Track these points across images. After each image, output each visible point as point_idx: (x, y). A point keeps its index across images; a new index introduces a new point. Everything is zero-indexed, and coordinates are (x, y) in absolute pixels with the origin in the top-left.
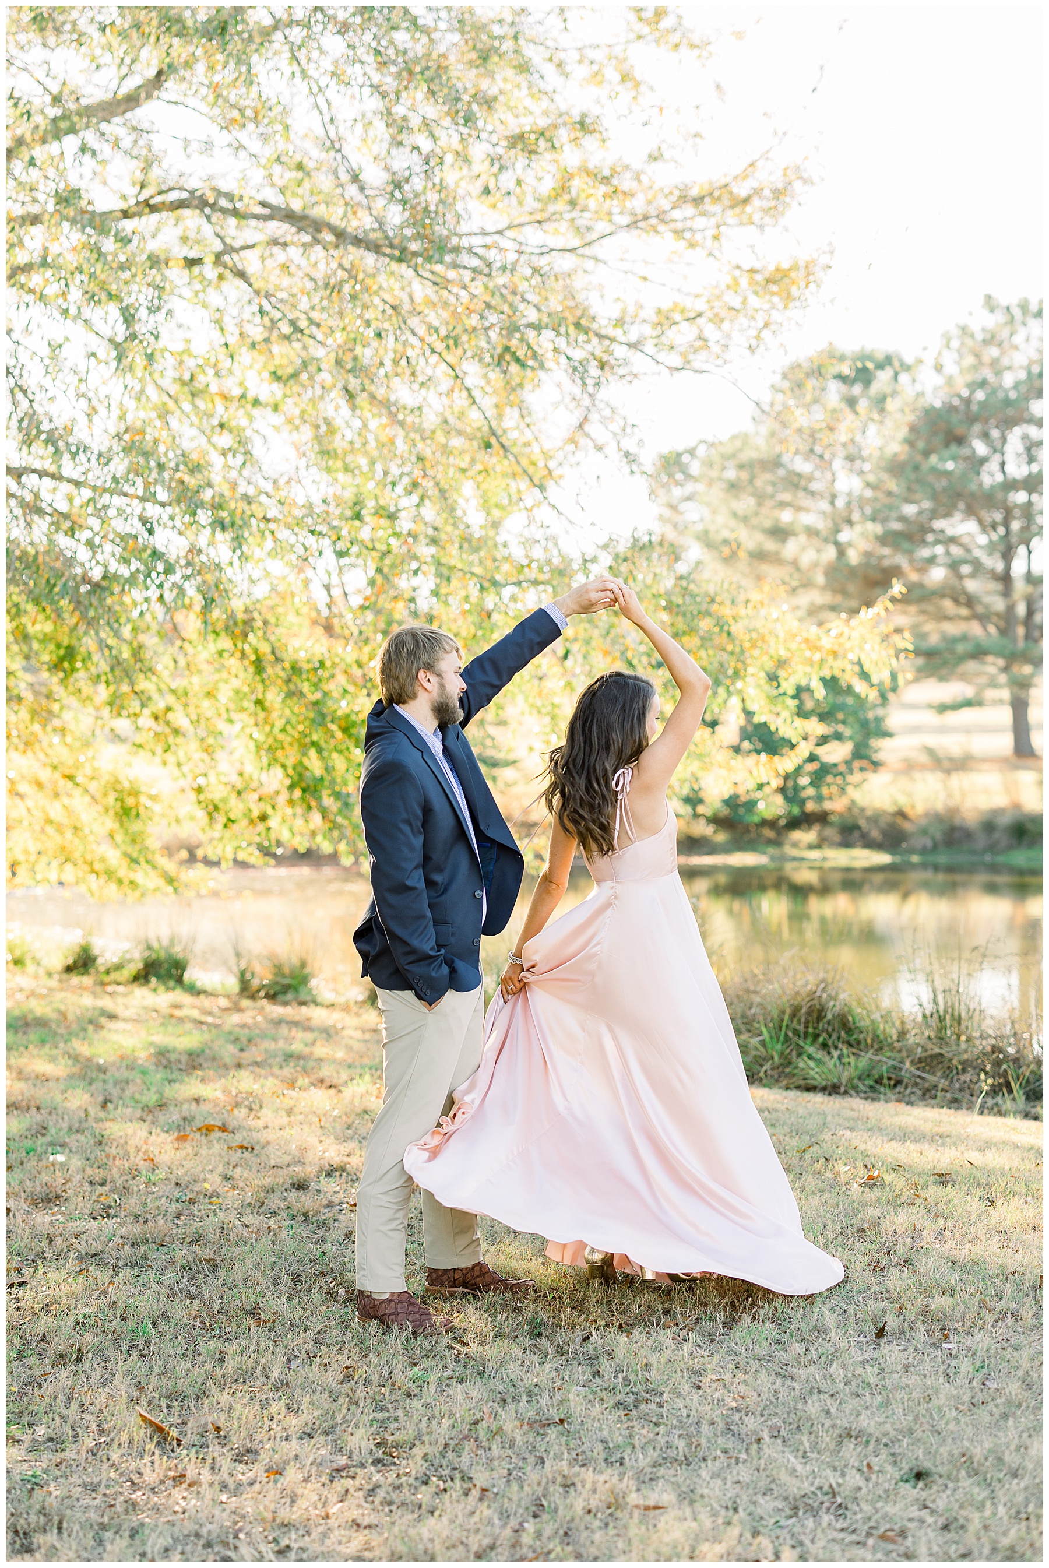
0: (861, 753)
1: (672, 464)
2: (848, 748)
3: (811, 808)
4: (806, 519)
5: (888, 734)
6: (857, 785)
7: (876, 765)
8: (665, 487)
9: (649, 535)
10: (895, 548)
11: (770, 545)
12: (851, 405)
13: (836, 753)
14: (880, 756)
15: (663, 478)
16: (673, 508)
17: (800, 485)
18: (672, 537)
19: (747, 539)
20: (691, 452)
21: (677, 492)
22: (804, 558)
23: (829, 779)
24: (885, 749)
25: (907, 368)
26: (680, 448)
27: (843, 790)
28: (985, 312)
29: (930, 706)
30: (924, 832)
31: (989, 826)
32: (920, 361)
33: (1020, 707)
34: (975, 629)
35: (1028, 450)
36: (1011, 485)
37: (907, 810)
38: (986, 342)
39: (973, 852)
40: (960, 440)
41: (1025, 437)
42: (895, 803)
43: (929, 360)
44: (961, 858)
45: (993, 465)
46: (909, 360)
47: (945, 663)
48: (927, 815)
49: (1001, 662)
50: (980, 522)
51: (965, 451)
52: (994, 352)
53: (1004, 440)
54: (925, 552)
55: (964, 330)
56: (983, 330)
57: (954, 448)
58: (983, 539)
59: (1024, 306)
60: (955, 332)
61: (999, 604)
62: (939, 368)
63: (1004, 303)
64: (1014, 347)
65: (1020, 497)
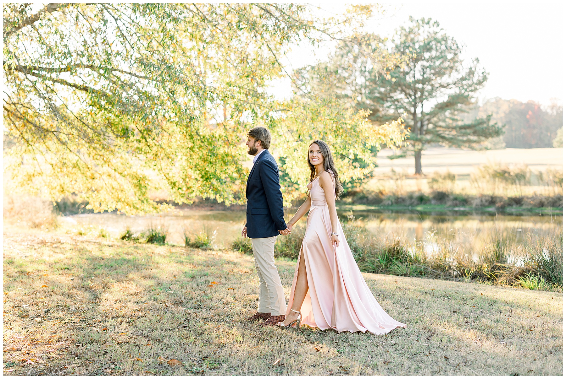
27: (361, 185)
28: (410, 22)
30: (389, 199)
31: (411, 197)
32: (387, 39)
33: (418, 158)
35: (423, 69)
36: (418, 82)
37: (384, 192)
38: (410, 33)
39: (405, 206)
41: (422, 65)
42: (379, 189)
43: (390, 38)
44: (400, 208)
45: (411, 75)
46: (383, 38)
48: (390, 193)
49: (412, 143)
50: (406, 94)
52: (412, 36)
53: (415, 66)
54: (387, 104)
55: (403, 29)
56: (410, 28)
58: (406, 100)
60: (399, 29)
61: (412, 122)
62: (393, 41)
63: (416, 19)
64: (419, 34)
65: (420, 86)
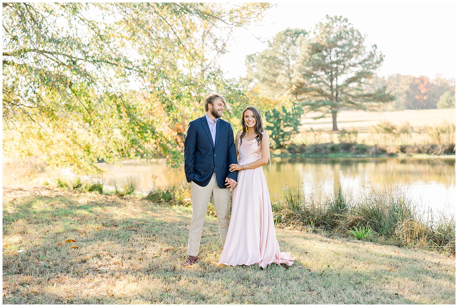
0: (295, 129)
1: (250, 58)
2: (292, 128)
3: (282, 143)
4: (283, 72)
5: (301, 125)
6: (293, 138)
7: (298, 132)
8: (249, 64)
9: (244, 76)
10: (304, 78)
11: (273, 78)
12: (293, 42)
13: (288, 129)
14: (299, 130)
15: (248, 61)
16: (250, 69)
17: (281, 63)
18: (250, 77)
19: (267, 76)
20: (255, 55)
21: (251, 64)
22: (281, 82)
23: (286, 136)
24: (300, 128)
25: (306, 33)
26: (252, 54)
27: (289, 139)
28: (326, 19)
29: (312, 118)
30: (309, 149)
32: (310, 31)
33: (334, 118)
34: (323, 98)
35: (337, 54)
36: (332, 63)
37: (305, 144)
38: (326, 27)
39: (321, 154)
40: (320, 51)
41: (336, 51)
42: (302, 142)
43: (312, 31)
45: (328, 58)
46: (307, 31)
47: (316, 107)
48: (310, 145)
49: (330, 107)
50: (325, 72)
51: (321, 54)
52: (328, 29)
53: (331, 51)
54: (311, 80)
55: (321, 23)
56: (326, 23)
57: (318, 53)
58: (326, 76)
59: (336, 18)
60: (319, 24)
61: (329, 92)
62: (315, 33)
63: (331, 17)
64: (333, 28)
65: (335, 66)
